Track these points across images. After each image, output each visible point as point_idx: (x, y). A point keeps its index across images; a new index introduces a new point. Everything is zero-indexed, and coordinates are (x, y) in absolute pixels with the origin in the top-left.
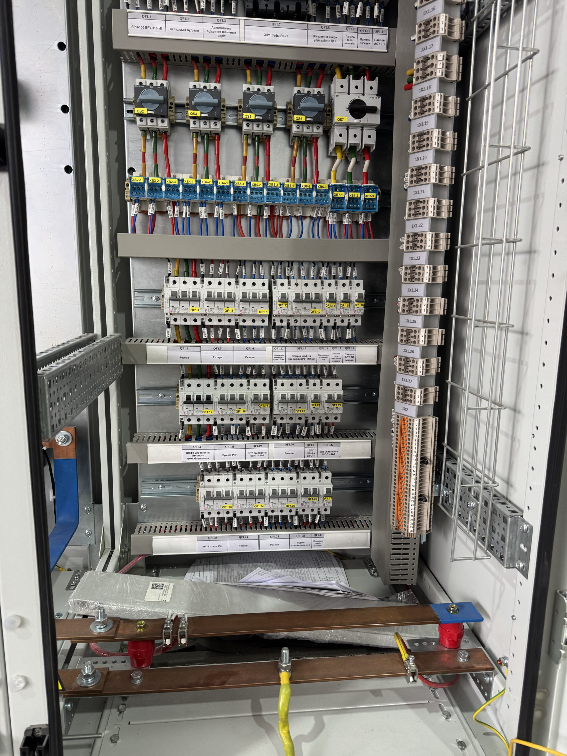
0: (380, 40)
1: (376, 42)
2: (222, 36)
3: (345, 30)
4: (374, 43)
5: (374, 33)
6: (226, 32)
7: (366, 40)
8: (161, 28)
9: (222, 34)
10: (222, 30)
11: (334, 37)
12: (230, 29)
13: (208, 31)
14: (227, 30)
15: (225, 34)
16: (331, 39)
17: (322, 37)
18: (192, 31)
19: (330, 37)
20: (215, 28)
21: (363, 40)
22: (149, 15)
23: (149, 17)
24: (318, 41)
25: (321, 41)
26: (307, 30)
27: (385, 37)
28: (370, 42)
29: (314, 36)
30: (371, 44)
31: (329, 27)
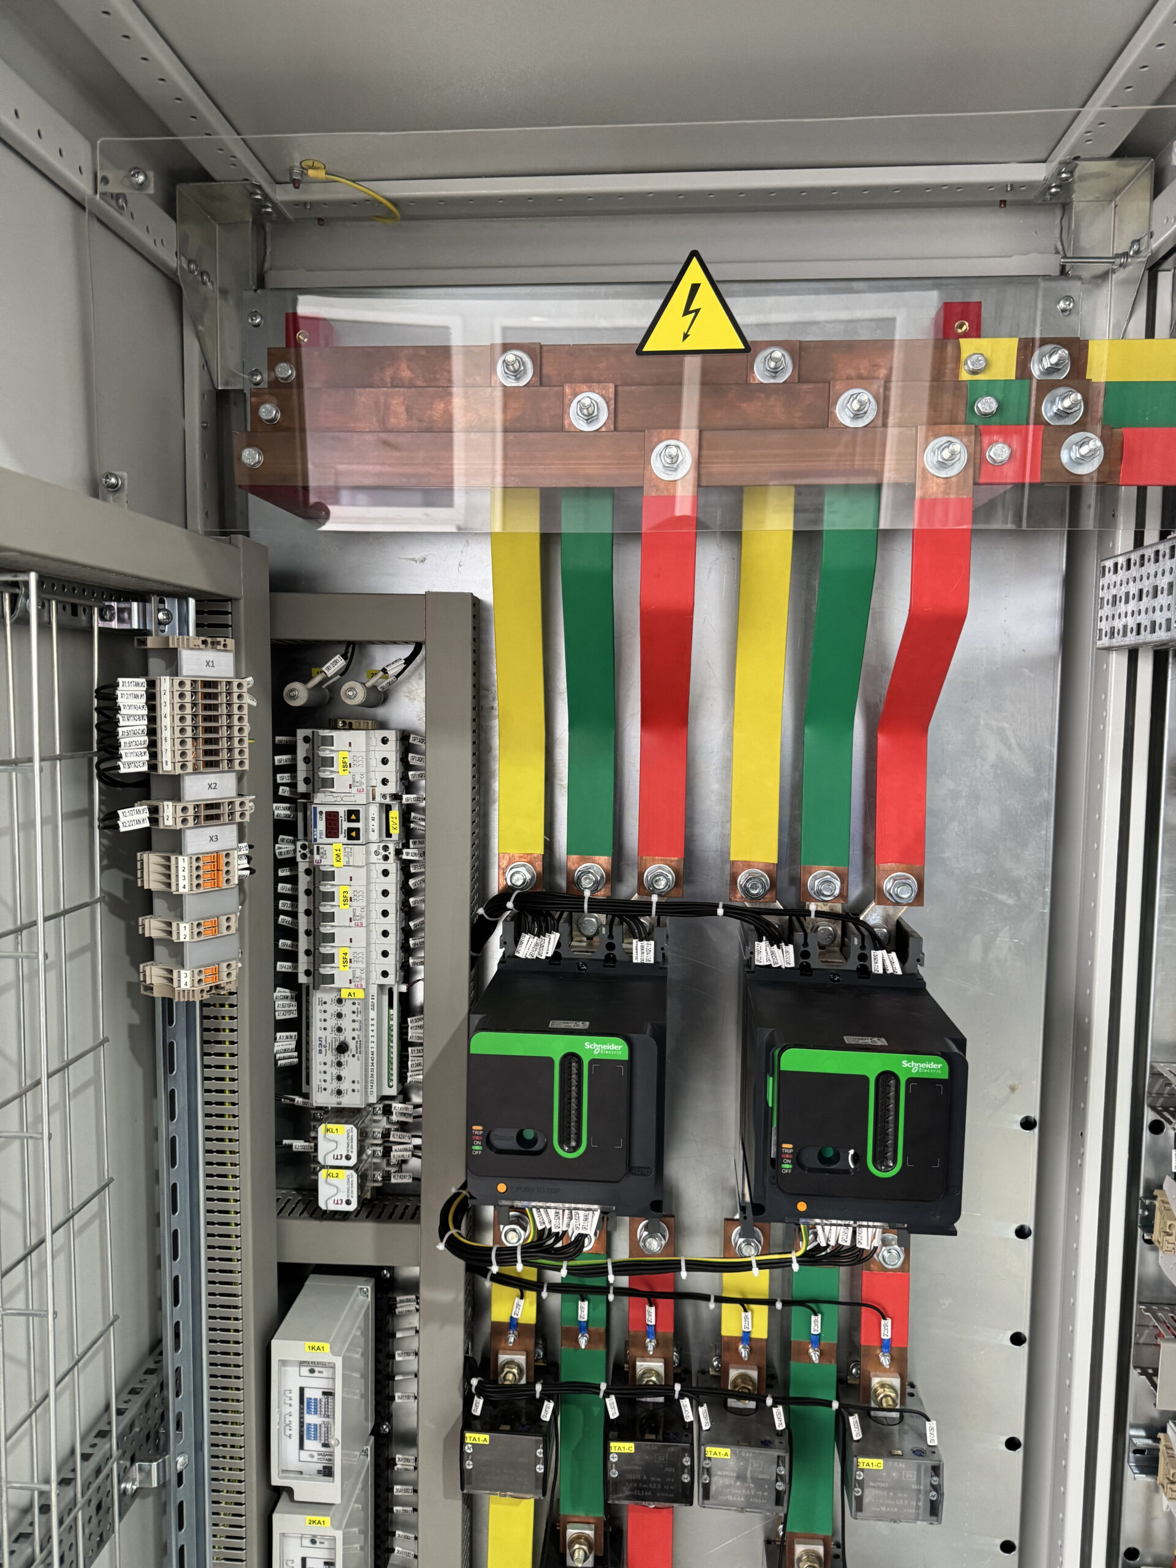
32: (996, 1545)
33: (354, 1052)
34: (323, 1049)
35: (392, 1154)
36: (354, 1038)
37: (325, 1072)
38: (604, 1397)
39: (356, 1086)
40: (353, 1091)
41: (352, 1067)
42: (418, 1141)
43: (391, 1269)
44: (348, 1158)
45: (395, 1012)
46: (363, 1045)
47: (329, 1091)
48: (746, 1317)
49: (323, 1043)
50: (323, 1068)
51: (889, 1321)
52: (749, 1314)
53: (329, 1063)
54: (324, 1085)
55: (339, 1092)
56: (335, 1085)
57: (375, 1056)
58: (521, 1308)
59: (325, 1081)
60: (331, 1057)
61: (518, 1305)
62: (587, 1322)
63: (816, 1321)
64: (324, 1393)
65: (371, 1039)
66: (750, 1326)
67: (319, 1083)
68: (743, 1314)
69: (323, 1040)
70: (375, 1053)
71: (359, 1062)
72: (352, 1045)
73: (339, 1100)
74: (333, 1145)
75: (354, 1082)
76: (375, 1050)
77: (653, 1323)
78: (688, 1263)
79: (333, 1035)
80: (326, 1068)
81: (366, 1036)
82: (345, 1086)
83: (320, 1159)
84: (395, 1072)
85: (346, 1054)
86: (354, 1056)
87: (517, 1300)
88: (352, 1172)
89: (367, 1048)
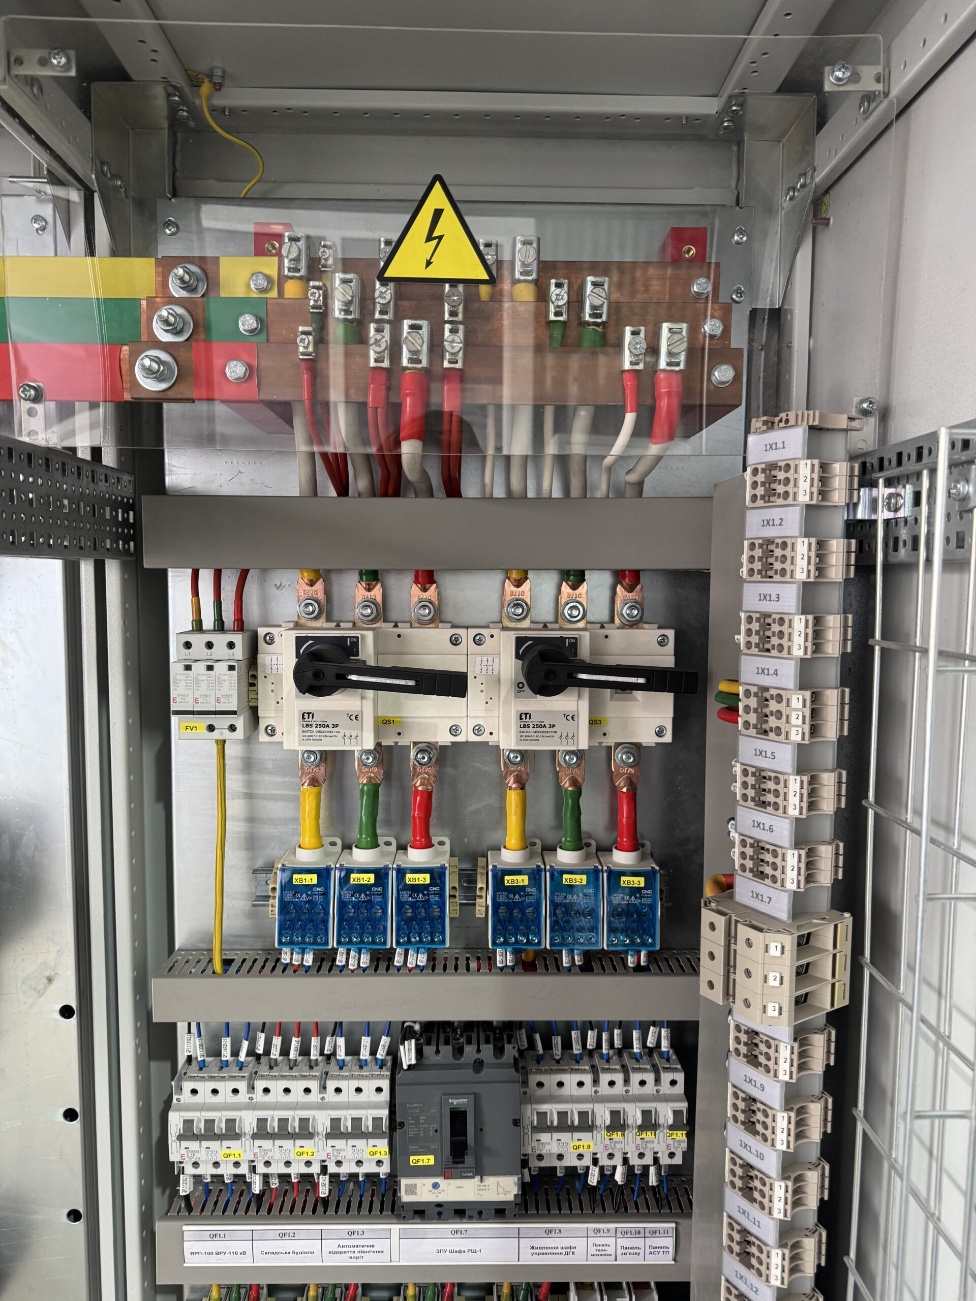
0: (661, 1248)
1: (652, 1251)
2: (357, 1258)
3: (591, 1234)
4: (648, 1251)
5: (647, 1235)
6: (364, 1252)
7: (632, 1248)
8: (244, 1253)
9: (357, 1255)
10: (356, 1250)
11: (570, 1248)
12: (373, 1246)
13: (330, 1253)
14: (366, 1249)
15: (362, 1255)
16: (564, 1251)
17: (547, 1248)
18: (301, 1253)
19: (562, 1248)
20: (343, 1247)
21: (626, 1248)
22: (222, 1233)
23: (222, 1235)
24: (539, 1254)
25: (546, 1254)
26: (519, 1238)
27: (669, 1242)
28: (642, 1251)
29: (532, 1248)
30: (642, 1254)
31: (560, 1231)
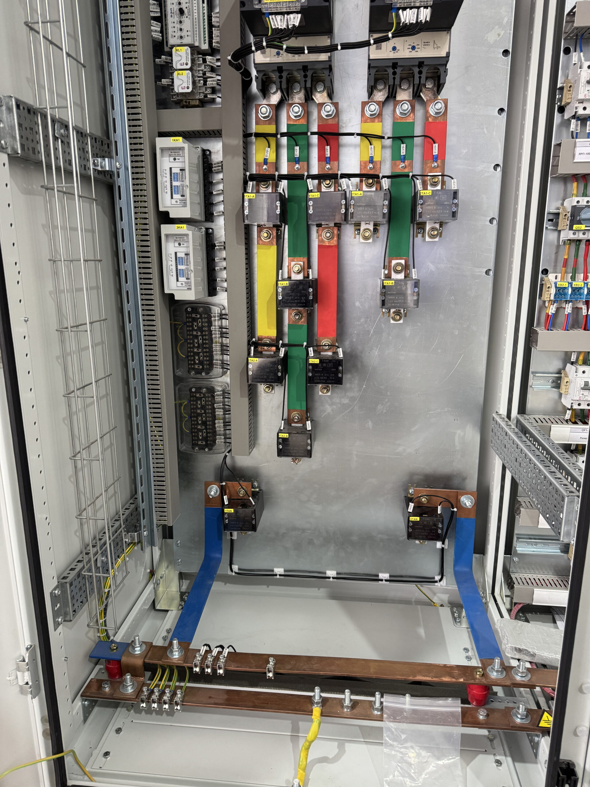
32: (483, 272)
33: (187, 15)
34: (173, 15)
35: (207, 83)
36: (186, 8)
37: (174, 27)
38: (306, 179)
39: (189, 33)
40: (188, 36)
41: (187, 24)
42: (219, 78)
43: (210, 152)
44: (187, 64)
45: (205, 5)
46: (191, 12)
47: (176, 37)
48: (371, 148)
49: (173, 12)
50: (173, 25)
51: (437, 145)
52: (372, 146)
53: (176, 22)
54: (174, 34)
55: (181, 37)
56: (179, 34)
57: (197, 20)
58: (269, 152)
59: (174, 32)
60: (176, 19)
61: (267, 151)
62: (299, 158)
63: (403, 147)
64: (181, 170)
65: (195, 11)
66: (373, 153)
67: (172, 33)
68: (370, 146)
69: (172, 10)
70: (197, 19)
71: (189, 20)
72: (186, 11)
73: (181, 41)
74: (180, 58)
75: (188, 31)
76: (196, 17)
77: (329, 156)
78: (342, 44)
79: (177, 7)
80: (175, 25)
81: (192, 7)
82: (184, 34)
83: (174, 66)
84: (207, 35)
85: (184, 17)
86: (187, 17)
87: (267, 149)
88: (189, 71)
89: (193, 16)
